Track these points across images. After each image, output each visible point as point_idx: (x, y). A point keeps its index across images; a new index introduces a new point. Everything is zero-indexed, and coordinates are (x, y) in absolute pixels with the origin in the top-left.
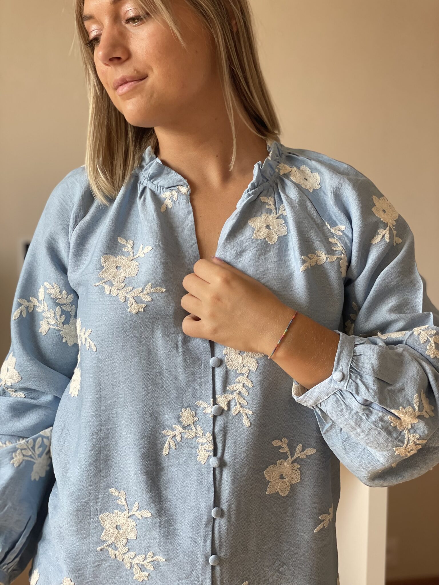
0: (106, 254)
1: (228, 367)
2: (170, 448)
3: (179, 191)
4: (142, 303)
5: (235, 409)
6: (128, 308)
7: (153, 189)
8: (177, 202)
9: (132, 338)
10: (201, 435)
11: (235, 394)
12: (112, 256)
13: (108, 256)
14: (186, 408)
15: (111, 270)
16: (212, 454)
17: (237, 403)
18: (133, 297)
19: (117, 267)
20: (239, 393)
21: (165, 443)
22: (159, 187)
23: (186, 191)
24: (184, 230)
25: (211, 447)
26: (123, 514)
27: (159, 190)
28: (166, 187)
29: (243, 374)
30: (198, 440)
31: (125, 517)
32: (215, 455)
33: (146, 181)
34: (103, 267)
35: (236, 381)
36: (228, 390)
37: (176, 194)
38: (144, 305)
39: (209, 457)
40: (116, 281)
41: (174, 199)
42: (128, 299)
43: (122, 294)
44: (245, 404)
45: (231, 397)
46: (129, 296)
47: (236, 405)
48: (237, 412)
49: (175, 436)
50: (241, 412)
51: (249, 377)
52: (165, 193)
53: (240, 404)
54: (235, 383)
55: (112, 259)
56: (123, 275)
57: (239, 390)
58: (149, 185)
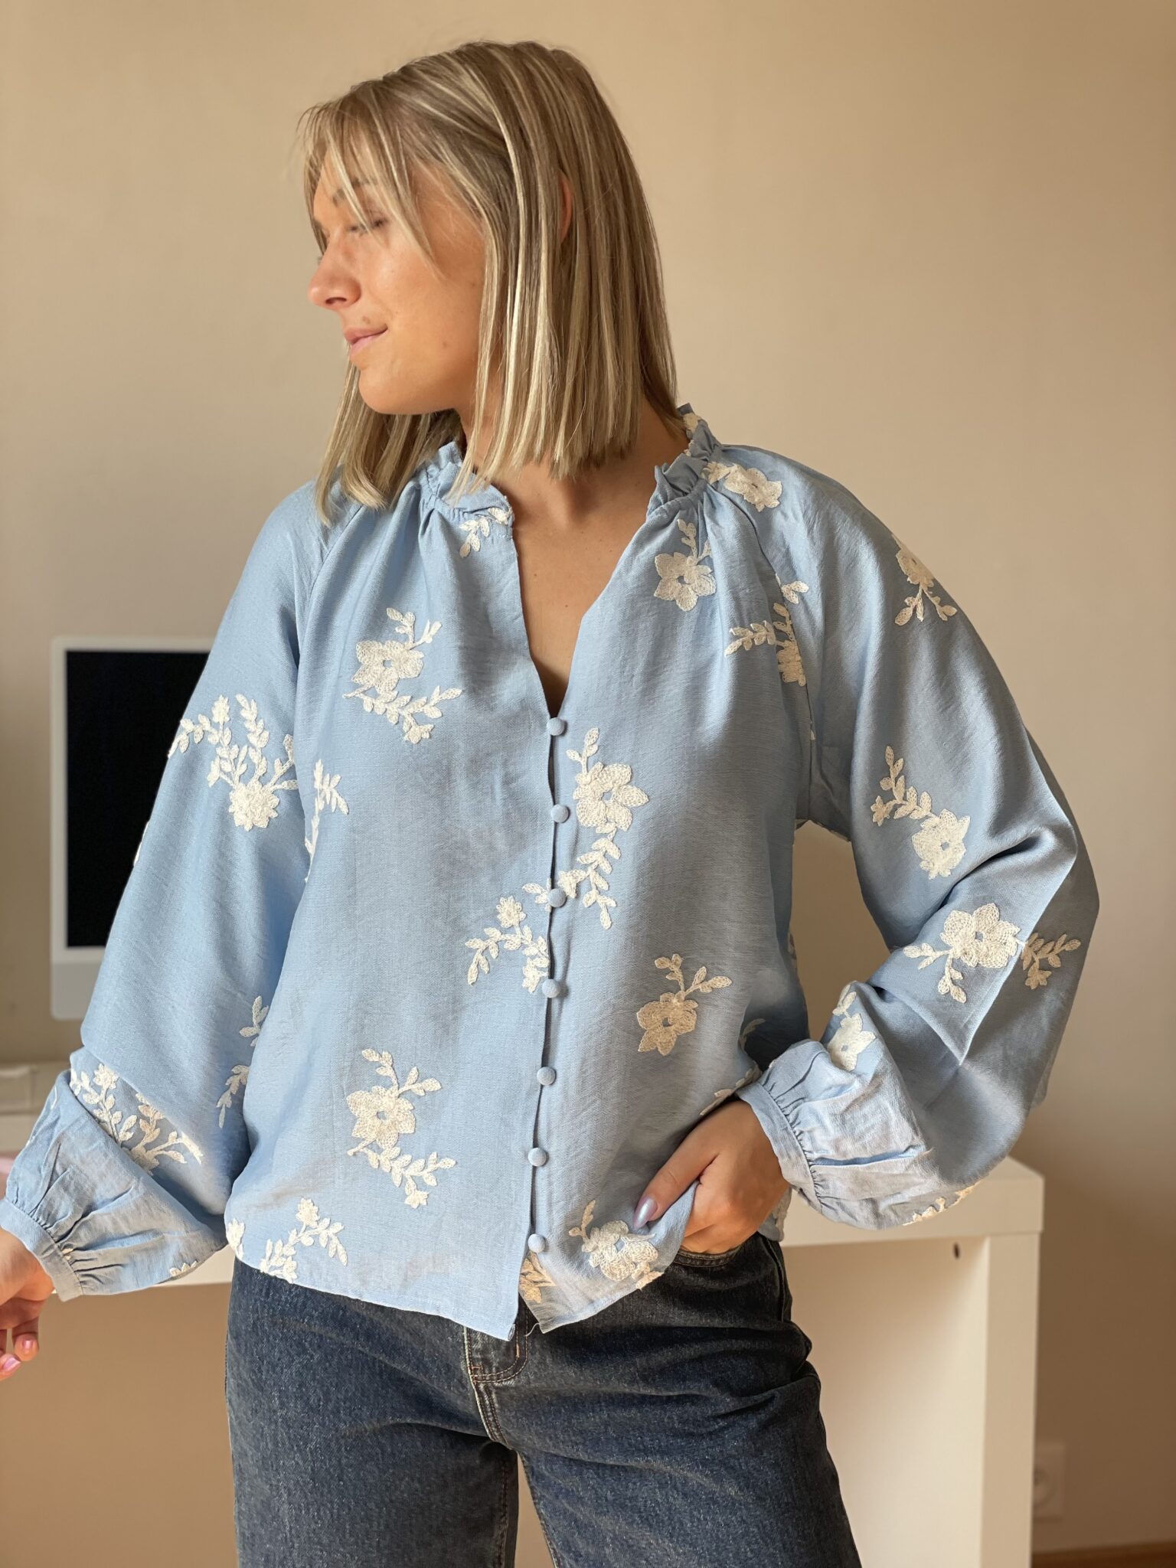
0: (365, 639)
1: (581, 821)
2: (479, 971)
3: (492, 519)
4: (426, 723)
5: (589, 898)
6: (404, 735)
7: (446, 516)
8: (490, 539)
9: (412, 786)
10: (530, 940)
11: (590, 870)
12: (376, 642)
13: (368, 643)
14: (506, 897)
15: (375, 668)
16: (546, 974)
17: (594, 886)
18: (412, 715)
19: (384, 661)
20: (597, 869)
21: (470, 964)
22: (456, 511)
23: (505, 518)
24: (501, 591)
25: (546, 963)
26: (389, 1092)
27: (456, 516)
28: (468, 510)
29: (605, 835)
30: (527, 952)
31: (393, 1095)
32: (552, 975)
33: (433, 498)
34: (360, 663)
35: (594, 846)
36: (579, 863)
37: (486, 523)
38: (429, 727)
39: (542, 980)
40: (382, 688)
41: (484, 533)
42: (404, 718)
43: (393, 709)
44: (605, 887)
45: (582, 875)
46: (404, 713)
47: (591, 889)
48: (590, 902)
49: (487, 948)
50: (599, 902)
51: (615, 841)
52: (467, 523)
53: (597, 888)
54: (591, 850)
55: (376, 646)
56: (395, 676)
57: (596, 864)
58: (439, 507)
